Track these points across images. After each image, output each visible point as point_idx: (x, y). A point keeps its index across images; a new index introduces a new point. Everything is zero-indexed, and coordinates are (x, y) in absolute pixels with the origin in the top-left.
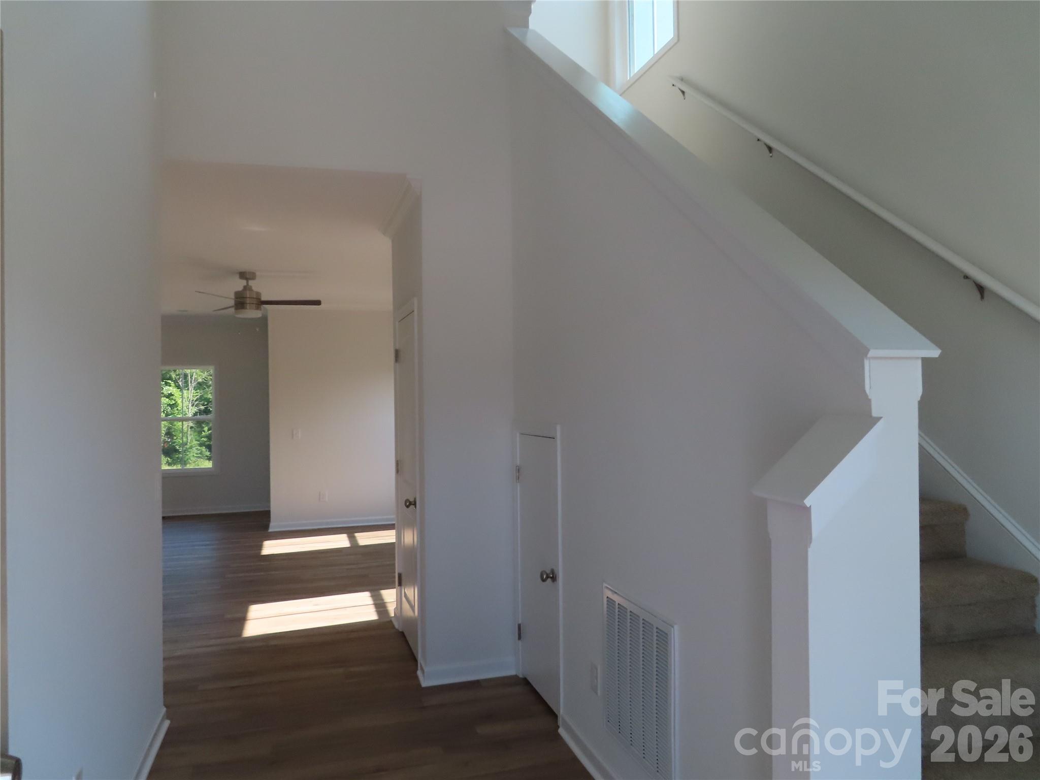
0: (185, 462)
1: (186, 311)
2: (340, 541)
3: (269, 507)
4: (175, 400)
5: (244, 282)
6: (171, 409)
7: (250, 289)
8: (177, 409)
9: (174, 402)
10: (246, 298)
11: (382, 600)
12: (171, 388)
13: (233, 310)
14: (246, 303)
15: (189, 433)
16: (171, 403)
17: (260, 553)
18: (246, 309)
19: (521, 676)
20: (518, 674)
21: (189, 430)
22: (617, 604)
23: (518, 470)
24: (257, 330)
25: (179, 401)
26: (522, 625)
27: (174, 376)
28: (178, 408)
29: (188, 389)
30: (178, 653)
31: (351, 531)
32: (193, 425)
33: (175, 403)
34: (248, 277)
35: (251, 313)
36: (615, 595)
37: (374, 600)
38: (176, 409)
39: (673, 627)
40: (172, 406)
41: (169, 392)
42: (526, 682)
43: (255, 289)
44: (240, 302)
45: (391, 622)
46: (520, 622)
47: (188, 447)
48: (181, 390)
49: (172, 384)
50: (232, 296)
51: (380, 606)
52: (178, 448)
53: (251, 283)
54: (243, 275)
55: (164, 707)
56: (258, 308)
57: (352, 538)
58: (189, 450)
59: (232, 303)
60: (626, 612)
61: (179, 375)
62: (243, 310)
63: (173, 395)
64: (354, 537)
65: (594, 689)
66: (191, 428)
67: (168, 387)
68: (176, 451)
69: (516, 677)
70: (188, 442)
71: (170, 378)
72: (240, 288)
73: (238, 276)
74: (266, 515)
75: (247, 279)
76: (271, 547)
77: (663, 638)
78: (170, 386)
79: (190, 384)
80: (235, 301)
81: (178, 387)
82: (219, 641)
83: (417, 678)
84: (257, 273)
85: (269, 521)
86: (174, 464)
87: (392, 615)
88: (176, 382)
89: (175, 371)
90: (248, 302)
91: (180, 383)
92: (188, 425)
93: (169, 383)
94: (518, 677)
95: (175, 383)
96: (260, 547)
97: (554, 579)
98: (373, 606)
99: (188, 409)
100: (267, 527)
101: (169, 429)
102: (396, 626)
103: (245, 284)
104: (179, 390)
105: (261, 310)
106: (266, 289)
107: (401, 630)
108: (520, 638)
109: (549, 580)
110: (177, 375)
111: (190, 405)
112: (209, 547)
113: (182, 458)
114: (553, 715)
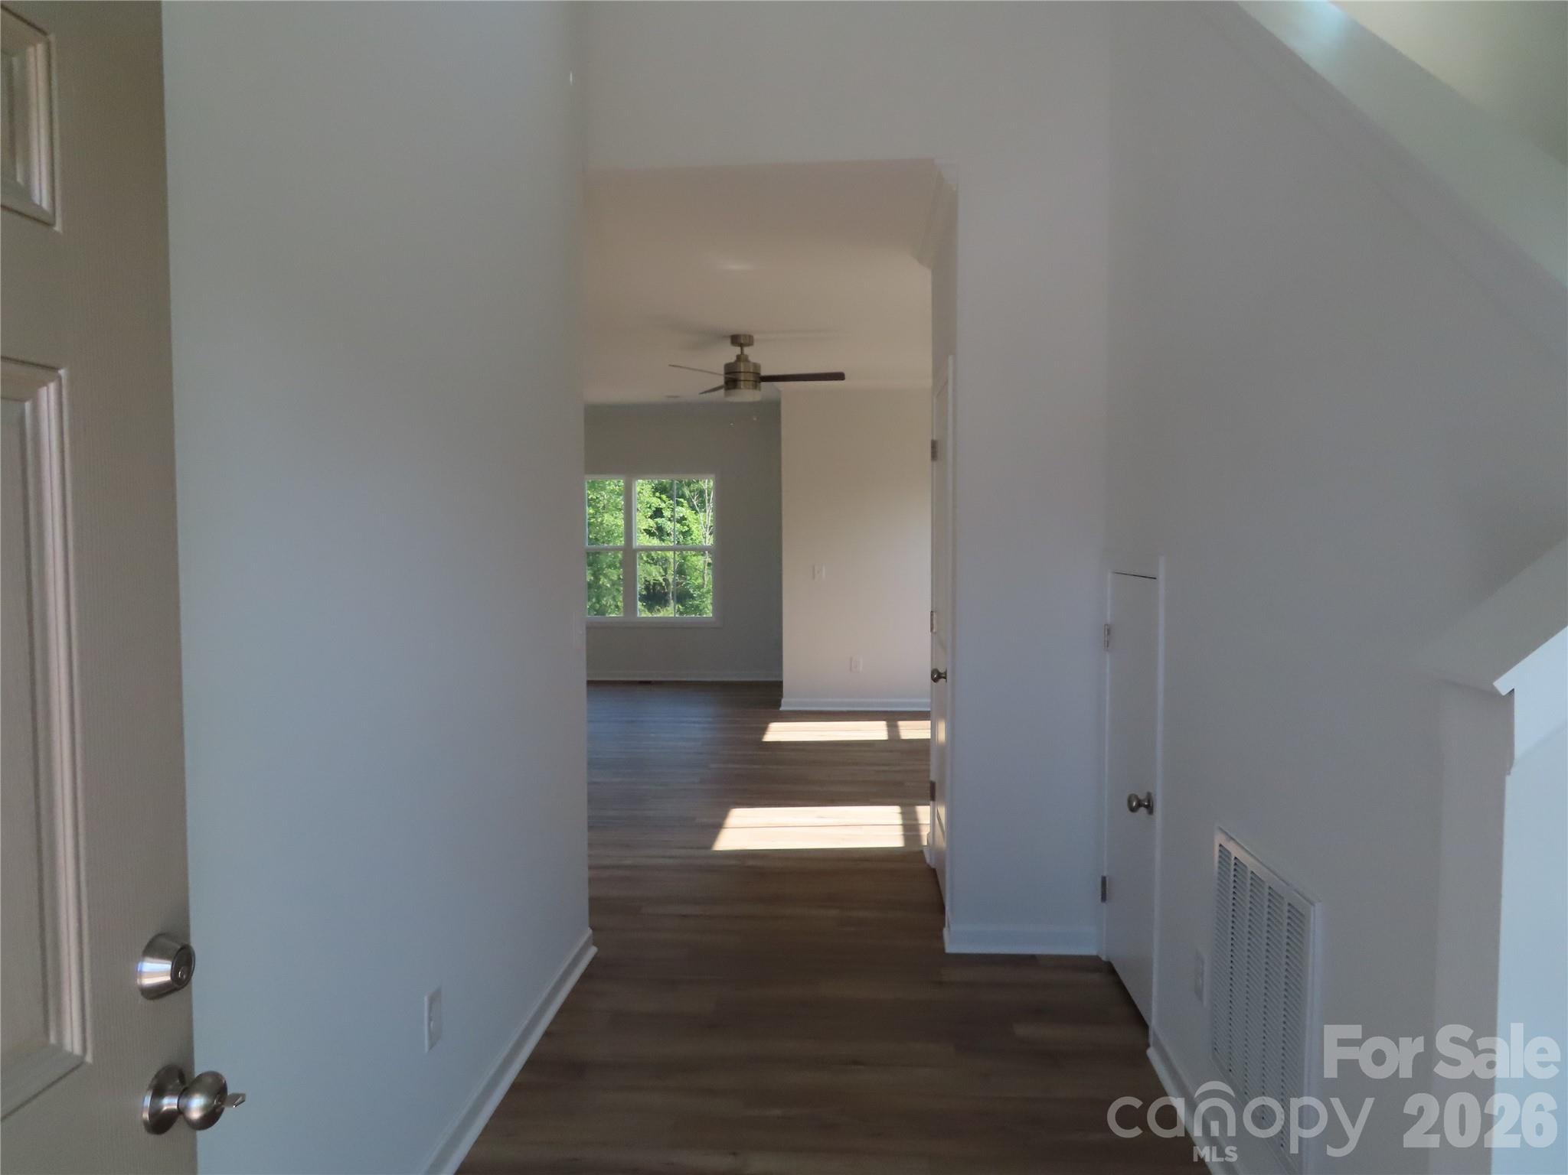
0: (701, 611)
1: (676, 397)
2: (875, 731)
3: (781, 675)
4: (688, 526)
5: (737, 350)
6: (684, 538)
7: (746, 360)
8: (692, 539)
9: (686, 529)
10: (740, 372)
11: (916, 819)
12: (683, 509)
13: (722, 391)
14: (741, 381)
15: (706, 572)
16: (684, 530)
17: (762, 738)
18: (740, 388)
19: (1104, 958)
20: (1100, 956)
21: (706, 567)
22: (1233, 859)
23: (1108, 630)
24: (755, 419)
25: (694, 527)
26: (1107, 879)
27: (687, 493)
28: (692, 537)
29: (705, 511)
30: (628, 862)
31: (892, 718)
32: (710, 561)
33: (689, 531)
34: (742, 342)
35: (746, 395)
36: (1232, 842)
37: (904, 819)
38: (689, 538)
39: (1312, 904)
40: (685, 534)
41: (681, 515)
42: (1109, 969)
43: (753, 359)
44: (732, 379)
45: (922, 852)
46: (1105, 874)
47: (705, 590)
48: (696, 513)
49: (685, 503)
50: (722, 371)
51: (911, 828)
52: (692, 592)
53: (747, 350)
54: (736, 340)
55: (589, 928)
56: (756, 386)
57: (893, 728)
58: (706, 595)
59: (721, 381)
60: (1246, 873)
61: (693, 491)
62: (737, 391)
63: (686, 519)
64: (896, 727)
65: (1199, 993)
66: (709, 564)
67: (680, 508)
68: (691, 597)
69: (1097, 959)
70: (704, 584)
71: (683, 496)
72: (733, 359)
73: (729, 341)
74: (778, 686)
75: (742, 346)
76: (779, 732)
77: (1297, 919)
78: (682, 506)
79: (707, 505)
80: (726, 378)
81: (693, 508)
82: (683, 852)
83: (941, 938)
84: (756, 337)
85: (781, 696)
86: (687, 613)
87: (925, 843)
88: (689, 501)
89: (688, 485)
90: (742, 378)
91: (695, 503)
92: (705, 561)
93: (682, 503)
94: (1100, 959)
95: (689, 503)
96: (764, 730)
97: (1150, 808)
98: (901, 827)
99: (705, 538)
100: (778, 704)
101: (681, 565)
102: (928, 861)
103: (740, 353)
104: (694, 512)
105: (760, 390)
106: (766, 358)
107: (933, 867)
108: (1104, 898)
109: (1143, 810)
110: (691, 492)
111: (708, 533)
112: (697, 725)
113: (697, 607)
114: (1140, 1022)
